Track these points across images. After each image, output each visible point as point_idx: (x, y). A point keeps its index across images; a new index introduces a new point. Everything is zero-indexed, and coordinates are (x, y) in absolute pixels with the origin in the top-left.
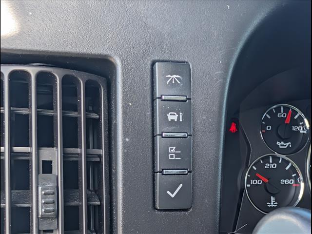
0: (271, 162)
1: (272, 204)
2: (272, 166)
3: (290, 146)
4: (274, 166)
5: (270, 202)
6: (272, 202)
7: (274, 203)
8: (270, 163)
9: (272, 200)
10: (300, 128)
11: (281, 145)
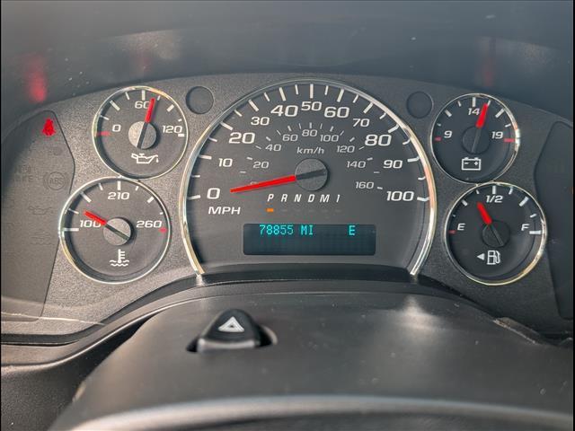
0: (119, 188)
1: (120, 261)
2: (121, 196)
3: (157, 161)
4: (125, 196)
5: (117, 259)
6: (120, 258)
7: (122, 260)
8: (116, 191)
9: (120, 255)
10: (178, 129)
11: (140, 160)
